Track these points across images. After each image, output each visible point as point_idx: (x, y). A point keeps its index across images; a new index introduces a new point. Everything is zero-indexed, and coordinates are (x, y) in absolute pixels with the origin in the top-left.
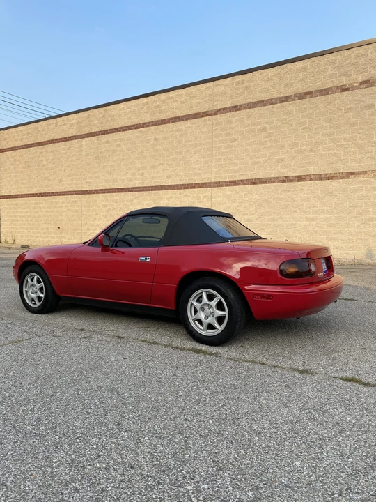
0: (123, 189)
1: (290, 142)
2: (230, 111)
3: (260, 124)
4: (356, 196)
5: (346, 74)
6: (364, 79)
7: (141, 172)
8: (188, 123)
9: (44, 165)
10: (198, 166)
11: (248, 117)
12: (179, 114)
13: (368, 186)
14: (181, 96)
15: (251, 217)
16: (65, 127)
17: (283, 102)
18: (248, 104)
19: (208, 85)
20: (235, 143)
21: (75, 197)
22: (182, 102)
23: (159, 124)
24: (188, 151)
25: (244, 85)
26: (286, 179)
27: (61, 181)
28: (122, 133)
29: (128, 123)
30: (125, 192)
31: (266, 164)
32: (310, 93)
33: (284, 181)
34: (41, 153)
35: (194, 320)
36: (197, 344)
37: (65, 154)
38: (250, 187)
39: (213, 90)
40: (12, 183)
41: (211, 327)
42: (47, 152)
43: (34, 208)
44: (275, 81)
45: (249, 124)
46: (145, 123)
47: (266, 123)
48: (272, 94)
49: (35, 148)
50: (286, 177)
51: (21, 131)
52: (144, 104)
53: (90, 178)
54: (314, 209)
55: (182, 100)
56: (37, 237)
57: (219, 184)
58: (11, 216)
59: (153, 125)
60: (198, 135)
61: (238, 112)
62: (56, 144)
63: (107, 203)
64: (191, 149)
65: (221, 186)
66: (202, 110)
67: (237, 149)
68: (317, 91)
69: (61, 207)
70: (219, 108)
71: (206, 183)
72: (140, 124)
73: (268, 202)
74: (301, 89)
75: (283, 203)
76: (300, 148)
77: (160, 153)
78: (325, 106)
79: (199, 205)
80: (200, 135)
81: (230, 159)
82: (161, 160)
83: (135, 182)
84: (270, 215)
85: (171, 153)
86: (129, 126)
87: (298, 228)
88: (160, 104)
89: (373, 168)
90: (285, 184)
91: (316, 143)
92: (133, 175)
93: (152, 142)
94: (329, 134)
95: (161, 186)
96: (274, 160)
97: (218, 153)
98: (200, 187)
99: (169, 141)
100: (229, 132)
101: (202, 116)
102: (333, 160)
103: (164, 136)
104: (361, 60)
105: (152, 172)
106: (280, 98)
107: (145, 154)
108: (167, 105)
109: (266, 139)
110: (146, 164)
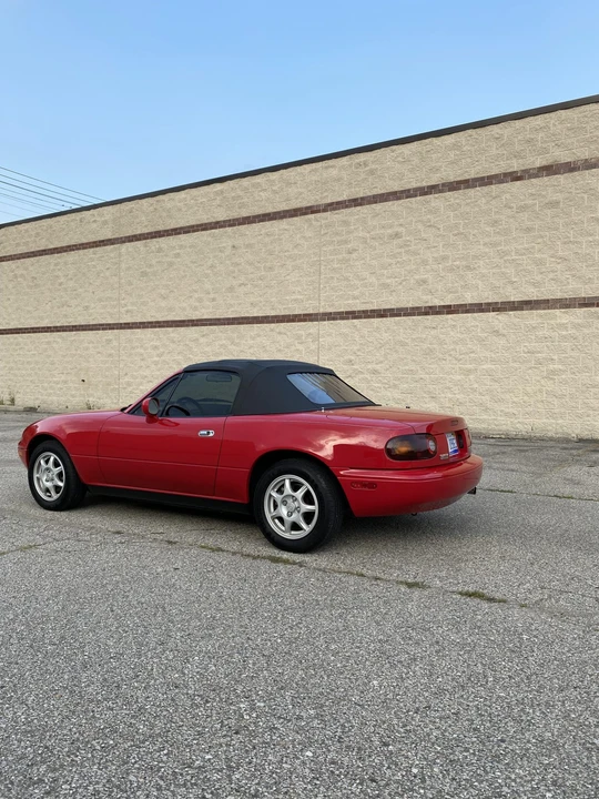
0: (184, 321)
1: (436, 255)
2: (347, 207)
3: (391, 226)
4: (533, 337)
5: (517, 156)
6: (544, 163)
7: (212, 296)
8: (284, 224)
9: (61, 284)
10: (299, 288)
11: (374, 216)
12: (270, 209)
13: (552, 322)
14: (273, 182)
15: (378, 367)
16: (94, 225)
17: (426, 194)
18: (374, 196)
19: (314, 165)
20: (354, 255)
21: (110, 334)
22: (275, 192)
23: (239, 224)
24: (283, 266)
25: (368, 168)
26: (431, 311)
27: (87, 308)
28: (182, 237)
29: (193, 221)
30: (187, 326)
31: (400, 287)
32: (466, 181)
33: (426, 314)
34: (56, 265)
35: (273, 518)
36: (276, 551)
37: (94, 266)
38: (376, 321)
39: (321, 175)
40: (10, 310)
41: (295, 527)
42: (66, 263)
43: (45, 350)
44: (414, 163)
45: (375, 227)
46: (217, 223)
47: (401, 225)
48: (409, 183)
49: (47, 256)
50: (430, 307)
51: (27, 231)
52: (216, 193)
53: (133, 304)
54: (472, 355)
55: (275, 188)
56: (50, 395)
57: (330, 317)
58: (8, 363)
59: (230, 226)
60: (298, 242)
61: (359, 208)
62: (81, 252)
63: (158, 343)
64: (288, 262)
65: (334, 319)
66: (305, 204)
67: (357, 263)
68: (476, 180)
69: (87, 349)
70: (329, 201)
71: (310, 315)
72: (210, 223)
73: (403, 344)
74: (453, 175)
75: (425, 346)
76: (450, 263)
77: (240, 267)
78: (488, 202)
79: (300, 347)
80: (302, 242)
81: (347, 279)
82: (242, 279)
83: (203, 310)
84: (406, 364)
85: (258, 268)
86: (193, 226)
87: (448, 384)
88: (241, 193)
89: (559, 295)
90: (428, 317)
91: (475, 257)
92: (200, 300)
93: (228, 251)
94: (494, 245)
95: (242, 318)
96: (412, 282)
97: (329, 269)
98: (302, 320)
99: (254, 250)
100: (344, 237)
101: (305, 214)
102: (500, 282)
103: (247, 242)
104: (540, 135)
105: (228, 297)
106: (422, 188)
107: (218, 269)
108: (252, 195)
109: (400, 250)
110: (219, 284)
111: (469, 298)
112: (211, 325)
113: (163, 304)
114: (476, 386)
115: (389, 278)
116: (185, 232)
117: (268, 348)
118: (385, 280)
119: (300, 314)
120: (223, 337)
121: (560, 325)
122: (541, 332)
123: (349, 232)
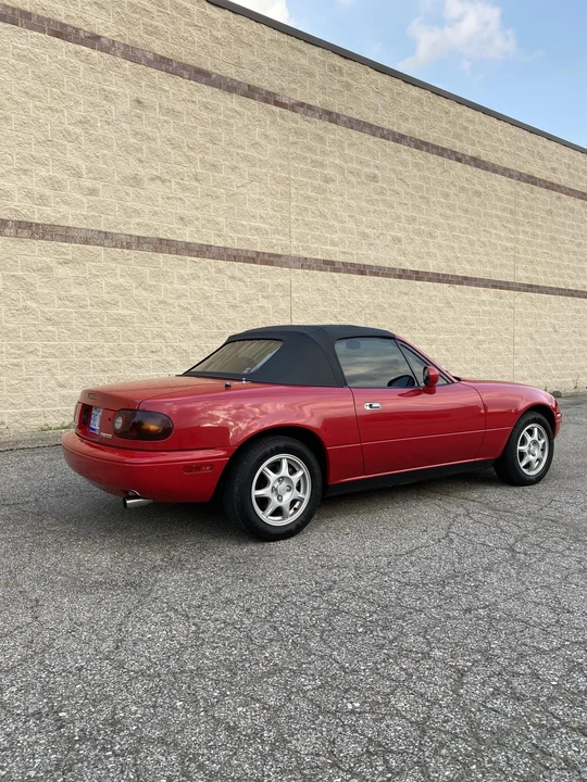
3: (368, 166)
7: (88, 183)
8: (234, 102)
10: (262, 212)
11: (351, 145)
14: (211, 21)
17: (397, 141)
18: (350, 120)
20: (331, 186)
23: (149, 64)
24: (234, 169)
25: (342, 78)
26: (404, 274)
31: (378, 242)
32: (426, 144)
33: (400, 277)
38: (356, 278)
46: (96, 37)
47: (377, 167)
48: (384, 121)
55: (215, 33)
57: (305, 264)
59: (126, 57)
60: (257, 139)
64: (242, 165)
66: (265, 85)
67: (334, 198)
68: (434, 146)
70: (299, 99)
71: (279, 256)
72: (77, 30)
73: (382, 309)
74: (419, 132)
75: (400, 313)
76: (418, 227)
77: (153, 145)
78: (441, 174)
79: (264, 303)
80: (263, 142)
81: (323, 216)
82: (159, 170)
83: (63, 209)
85: (189, 159)
86: (27, 15)
89: (481, 276)
90: (402, 281)
91: (435, 226)
92: (55, 184)
93: (126, 106)
94: (447, 217)
95: (161, 240)
96: (389, 237)
97: (302, 195)
98: (266, 263)
99: (181, 123)
100: (319, 158)
101: (266, 101)
102: (450, 255)
103: (166, 105)
104: (471, 127)
105: (127, 194)
106: (393, 133)
107: (101, 131)
108: (173, 23)
109: (376, 197)
110: (105, 163)
111: (432, 267)
112: (86, 241)
115: (369, 227)
117: (214, 301)
118: (362, 228)
119: (264, 253)
120: (118, 271)
121: (483, 301)
122: (475, 307)
123: (324, 153)
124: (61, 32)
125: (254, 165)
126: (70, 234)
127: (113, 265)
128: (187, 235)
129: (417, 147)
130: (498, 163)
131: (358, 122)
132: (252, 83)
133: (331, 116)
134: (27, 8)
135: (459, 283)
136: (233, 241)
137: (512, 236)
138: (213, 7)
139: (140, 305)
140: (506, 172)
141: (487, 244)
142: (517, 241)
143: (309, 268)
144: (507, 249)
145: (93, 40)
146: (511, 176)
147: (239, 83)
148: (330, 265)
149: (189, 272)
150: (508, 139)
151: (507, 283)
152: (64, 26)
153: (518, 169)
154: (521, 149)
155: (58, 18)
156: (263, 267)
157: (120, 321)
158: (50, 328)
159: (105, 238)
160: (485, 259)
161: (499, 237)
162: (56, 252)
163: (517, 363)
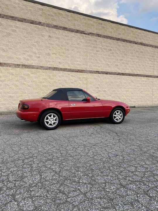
1: (120, 58)
3: (109, 47)
5: (136, 38)
6: (141, 42)
7: (38, 55)
8: (73, 34)
10: (80, 60)
11: (104, 42)
14: (68, 16)
15: (106, 90)
17: (117, 40)
18: (104, 36)
19: (84, 17)
20: (98, 53)
23: (52, 27)
24: (73, 50)
25: (102, 26)
26: (119, 74)
31: (111, 66)
32: (126, 40)
33: (118, 75)
38: (105, 75)
39: (87, 21)
44: (114, 30)
45: (104, 45)
47: (112, 47)
48: (114, 35)
52: (40, 9)
54: (128, 87)
55: (69, 18)
57: (91, 72)
59: (47, 26)
60: (79, 43)
66: (81, 30)
67: (99, 56)
68: (128, 41)
70: (90, 32)
71: (84, 70)
72: (36, 22)
73: (112, 83)
75: (118, 84)
76: (123, 62)
77: (53, 46)
78: (130, 48)
79: (80, 82)
80: (80, 43)
81: (96, 60)
82: (54, 51)
83: (32, 61)
84: (113, 89)
85: (62, 49)
86: (25, 20)
87: (123, 95)
88: (53, 15)
89: (143, 74)
90: (118, 76)
91: (128, 61)
92: (30, 56)
93: (47, 37)
94: (132, 59)
95: (55, 68)
96: (115, 65)
97: (90, 55)
98: (81, 72)
99: (60, 40)
100: (95, 46)
101: (81, 33)
102: (133, 69)
103: (56, 36)
104: (140, 35)
105: (47, 57)
106: (116, 38)
107: (41, 44)
108: (58, 17)
109: (111, 55)
110: (42, 51)
111: (127, 72)
112: (37, 68)
113: (4, 54)
114: (128, 95)
115: (109, 62)
116: (19, 20)
117: (67, 81)
118: (107, 63)
119: (80, 70)
120: (44, 75)
121: (143, 81)
122: (140, 82)
123: (97, 45)
124: (32, 22)
125: (78, 49)
126: (34, 67)
127: (43, 74)
128: (61, 66)
129: (123, 41)
130: (149, 44)
131: (106, 36)
132: (78, 29)
133: (99, 35)
134: (25, 18)
135: (135, 76)
136: (72, 67)
137: (153, 63)
138: (68, 12)
139: (49, 83)
140: (151, 46)
141: (145, 65)
142: (154, 64)
143: (92, 73)
144: (151, 66)
145: (40, 23)
146: (152, 47)
147: (74, 30)
148: (98, 72)
149: (61, 75)
150: (152, 37)
151: (151, 76)
152: (33, 21)
153: (155, 45)
154: (156, 39)
155: (32, 19)
156: (80, 73)
157: (45, 86)
158: (29, 88)
159: (42, 68)
160: (144, 69)
161: (148, 63)
162: (31, 71)
163: (153, 97)
